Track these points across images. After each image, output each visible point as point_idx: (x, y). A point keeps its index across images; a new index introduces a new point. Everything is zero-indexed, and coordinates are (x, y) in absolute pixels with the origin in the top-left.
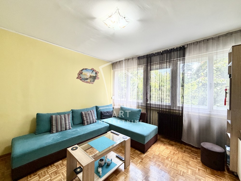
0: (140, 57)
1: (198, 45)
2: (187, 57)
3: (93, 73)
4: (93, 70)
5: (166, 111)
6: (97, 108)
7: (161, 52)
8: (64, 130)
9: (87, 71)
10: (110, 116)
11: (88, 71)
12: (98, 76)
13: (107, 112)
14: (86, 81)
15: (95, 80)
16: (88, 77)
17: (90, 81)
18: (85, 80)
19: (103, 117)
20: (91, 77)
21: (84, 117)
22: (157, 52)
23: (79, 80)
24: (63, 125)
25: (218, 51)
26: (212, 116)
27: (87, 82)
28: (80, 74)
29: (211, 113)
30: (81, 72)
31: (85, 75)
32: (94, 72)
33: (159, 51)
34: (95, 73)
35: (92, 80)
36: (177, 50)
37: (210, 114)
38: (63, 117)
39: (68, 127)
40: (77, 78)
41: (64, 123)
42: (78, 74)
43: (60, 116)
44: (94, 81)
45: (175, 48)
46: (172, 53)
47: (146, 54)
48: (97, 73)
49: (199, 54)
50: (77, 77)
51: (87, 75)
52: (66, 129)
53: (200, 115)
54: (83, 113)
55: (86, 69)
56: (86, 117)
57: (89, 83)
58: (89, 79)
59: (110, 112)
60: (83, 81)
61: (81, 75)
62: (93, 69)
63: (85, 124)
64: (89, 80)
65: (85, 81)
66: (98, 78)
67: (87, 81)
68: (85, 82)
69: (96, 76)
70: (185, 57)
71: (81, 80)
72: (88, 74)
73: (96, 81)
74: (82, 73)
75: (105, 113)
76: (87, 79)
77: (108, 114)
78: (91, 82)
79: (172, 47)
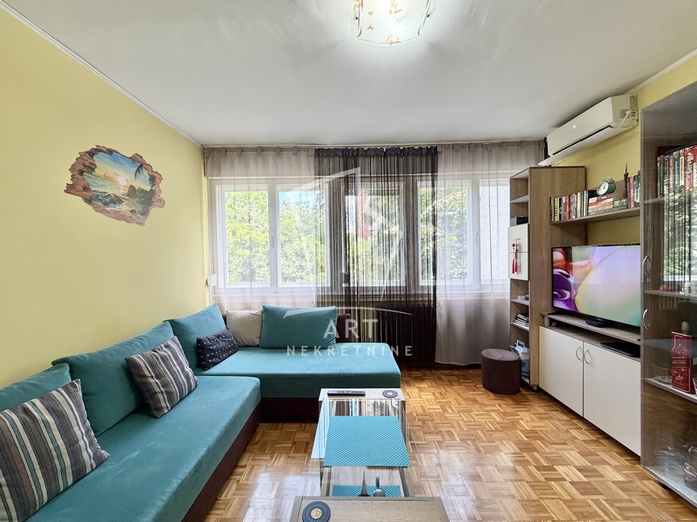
0: (323, 150)
1: (460, 153)
2: (440, 173)
3: (143, 177)
4: (139, 164)
5: (401, 301)
6: (176, 327)
7: (385, 149)
8: (70, 481)
9: (115, 160)
10: (229, 349)
11: (121, 163)
12: (160, 191)
13: (218, 337)
14: (116, 212)
15: (148, 210)
16: (122, 192)
17: (132, 211)
18: (106, 204)
19: (210, 358)
20: (132, 191)
21: (151, 380)
22: (372, 146)
23: (78, 201)
24: (60, 456)
25: (499, 172)
26: (484, 298)
27: (118, 216)
28: (81, 173)
29: (483, 292)
30: (87, 164)
31: (106, 178)
32: (145, 174)
33: (379, 146)
34: (150, 180)
35: (139, 208)
36: (422, 155)
37: (481, 295)
38: (39, 411)
39: (87, 456)
40: (70, 189)
41: (60, 442)
42: (72, 169)
43: (23, 415)
44: (145, 213)
45: (416, 148)
46: (410, 159)
47: (342, 146)
48: (157, 180)
49: (462, 171)
50: (71, 183)
51: (117, 182)
52: (80, 474)
53: (466, 299)
54: (138, 358)
55: (110, 152)
56: (159, 376)
57: (128, 222)
58: (127, 202)
59: (225, 335)
60: (97, 209)
61: (88, 178)
62: (140, 160)
63: (160, 409)
64: (124, 208)
65: (109, 209)
66: (162, 203)
67: (117, 208)
68: (108, 213)
69: (152, 193)
70: (437, 172)
71: (89, 201)
72: (121, 180)
73: (154, 211)
74: (91, 168)
75: (213, 340)
76: (117, 200)
77: (222, 344)
78: (134, 217)
79: (411, 144)
